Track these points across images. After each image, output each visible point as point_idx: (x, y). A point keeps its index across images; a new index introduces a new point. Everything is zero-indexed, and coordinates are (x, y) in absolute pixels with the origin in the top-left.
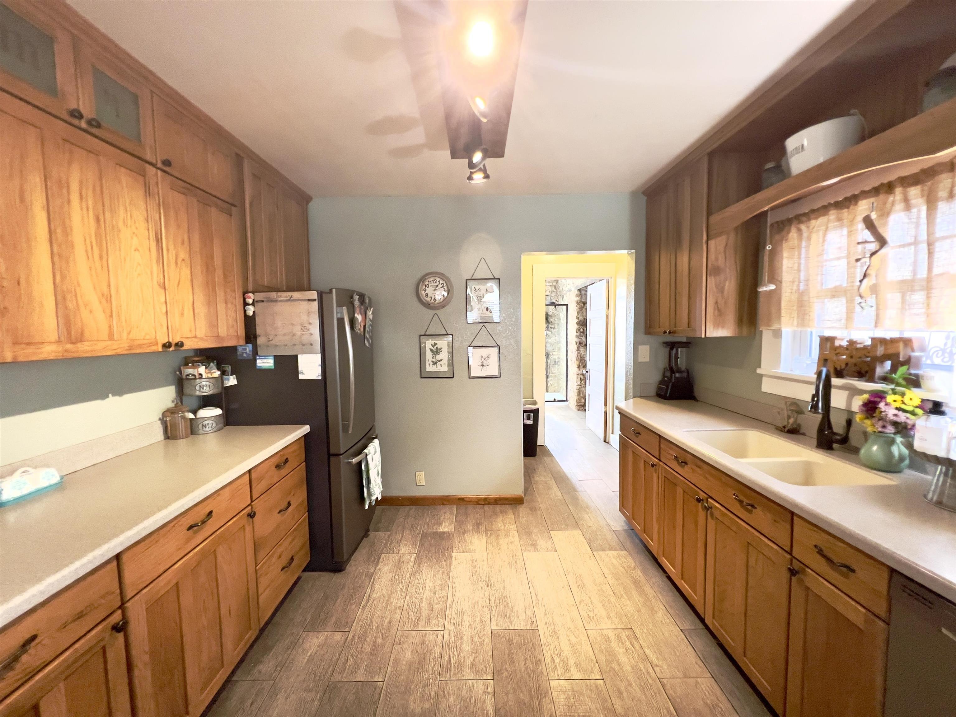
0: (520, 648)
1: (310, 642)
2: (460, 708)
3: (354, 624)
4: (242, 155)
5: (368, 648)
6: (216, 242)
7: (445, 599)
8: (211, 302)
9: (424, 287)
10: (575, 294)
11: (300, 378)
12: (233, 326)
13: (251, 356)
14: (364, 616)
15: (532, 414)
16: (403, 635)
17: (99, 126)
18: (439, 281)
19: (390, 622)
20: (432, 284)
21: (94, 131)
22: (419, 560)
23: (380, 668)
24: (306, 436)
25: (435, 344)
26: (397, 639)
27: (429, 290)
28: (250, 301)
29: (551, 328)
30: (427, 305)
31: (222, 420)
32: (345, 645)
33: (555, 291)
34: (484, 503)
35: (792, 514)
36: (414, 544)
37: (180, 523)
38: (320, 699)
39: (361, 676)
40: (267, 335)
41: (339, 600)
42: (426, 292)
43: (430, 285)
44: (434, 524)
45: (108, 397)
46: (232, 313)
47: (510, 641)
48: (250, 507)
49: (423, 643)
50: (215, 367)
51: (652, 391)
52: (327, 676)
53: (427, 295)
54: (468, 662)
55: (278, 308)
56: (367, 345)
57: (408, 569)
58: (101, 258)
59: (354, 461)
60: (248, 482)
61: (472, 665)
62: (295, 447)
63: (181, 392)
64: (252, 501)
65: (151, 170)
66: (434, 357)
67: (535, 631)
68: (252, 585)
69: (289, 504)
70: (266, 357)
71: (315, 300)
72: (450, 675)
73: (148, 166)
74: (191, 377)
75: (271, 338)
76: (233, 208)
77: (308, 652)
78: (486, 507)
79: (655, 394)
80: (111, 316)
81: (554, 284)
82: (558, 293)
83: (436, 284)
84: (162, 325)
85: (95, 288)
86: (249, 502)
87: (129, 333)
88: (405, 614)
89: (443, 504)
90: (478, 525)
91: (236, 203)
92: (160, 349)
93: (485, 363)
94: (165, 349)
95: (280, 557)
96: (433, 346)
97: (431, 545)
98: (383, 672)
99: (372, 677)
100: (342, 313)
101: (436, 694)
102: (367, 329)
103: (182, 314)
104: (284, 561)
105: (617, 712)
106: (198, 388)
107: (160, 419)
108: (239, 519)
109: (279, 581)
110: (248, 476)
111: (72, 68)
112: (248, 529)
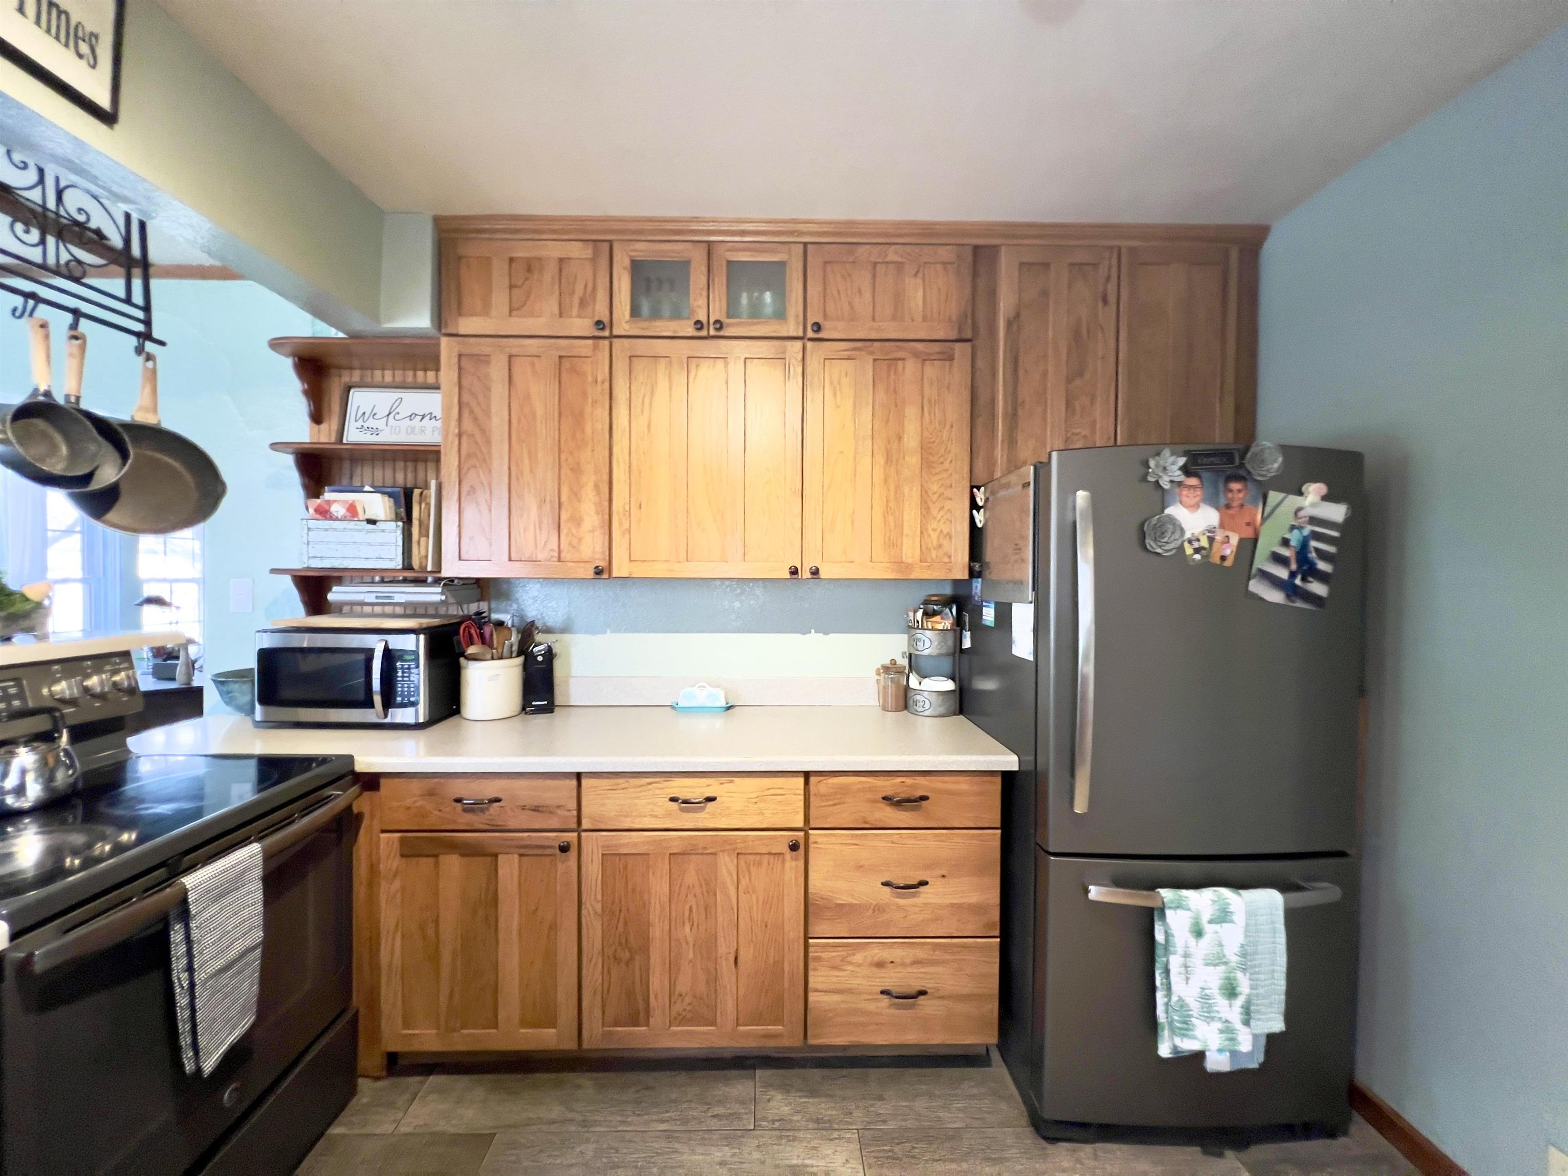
1: (836, 1152)
12: (940, 547)
13: (980, 599)
17: (723, 326)
21: (721, 332)
24: (1006, 776)
28: (981, 501)
37: (659, 785)
40: (990, 563)
46: (938, 526)
48: (800, 834)
55: (998, 508)
60: (801, 792)
64: (807, 827)
65: (794, 346)
68: (794, 961)
69: (923, 884)
70: (988, 603)
71: (1030, 483)
73: (790, 344)
75: (991, 567)
76: (959, 345)
77: (813, 1157)
86: (800, 825)
91: (967, 335)
92: (787, 576)
94: (793, 576)
95: (881, 966)
104: (893, 981)
108: (771, 838)
109: (871, 1007)
110: (801, 781)
111: (703, 280)
112: (792, 866)
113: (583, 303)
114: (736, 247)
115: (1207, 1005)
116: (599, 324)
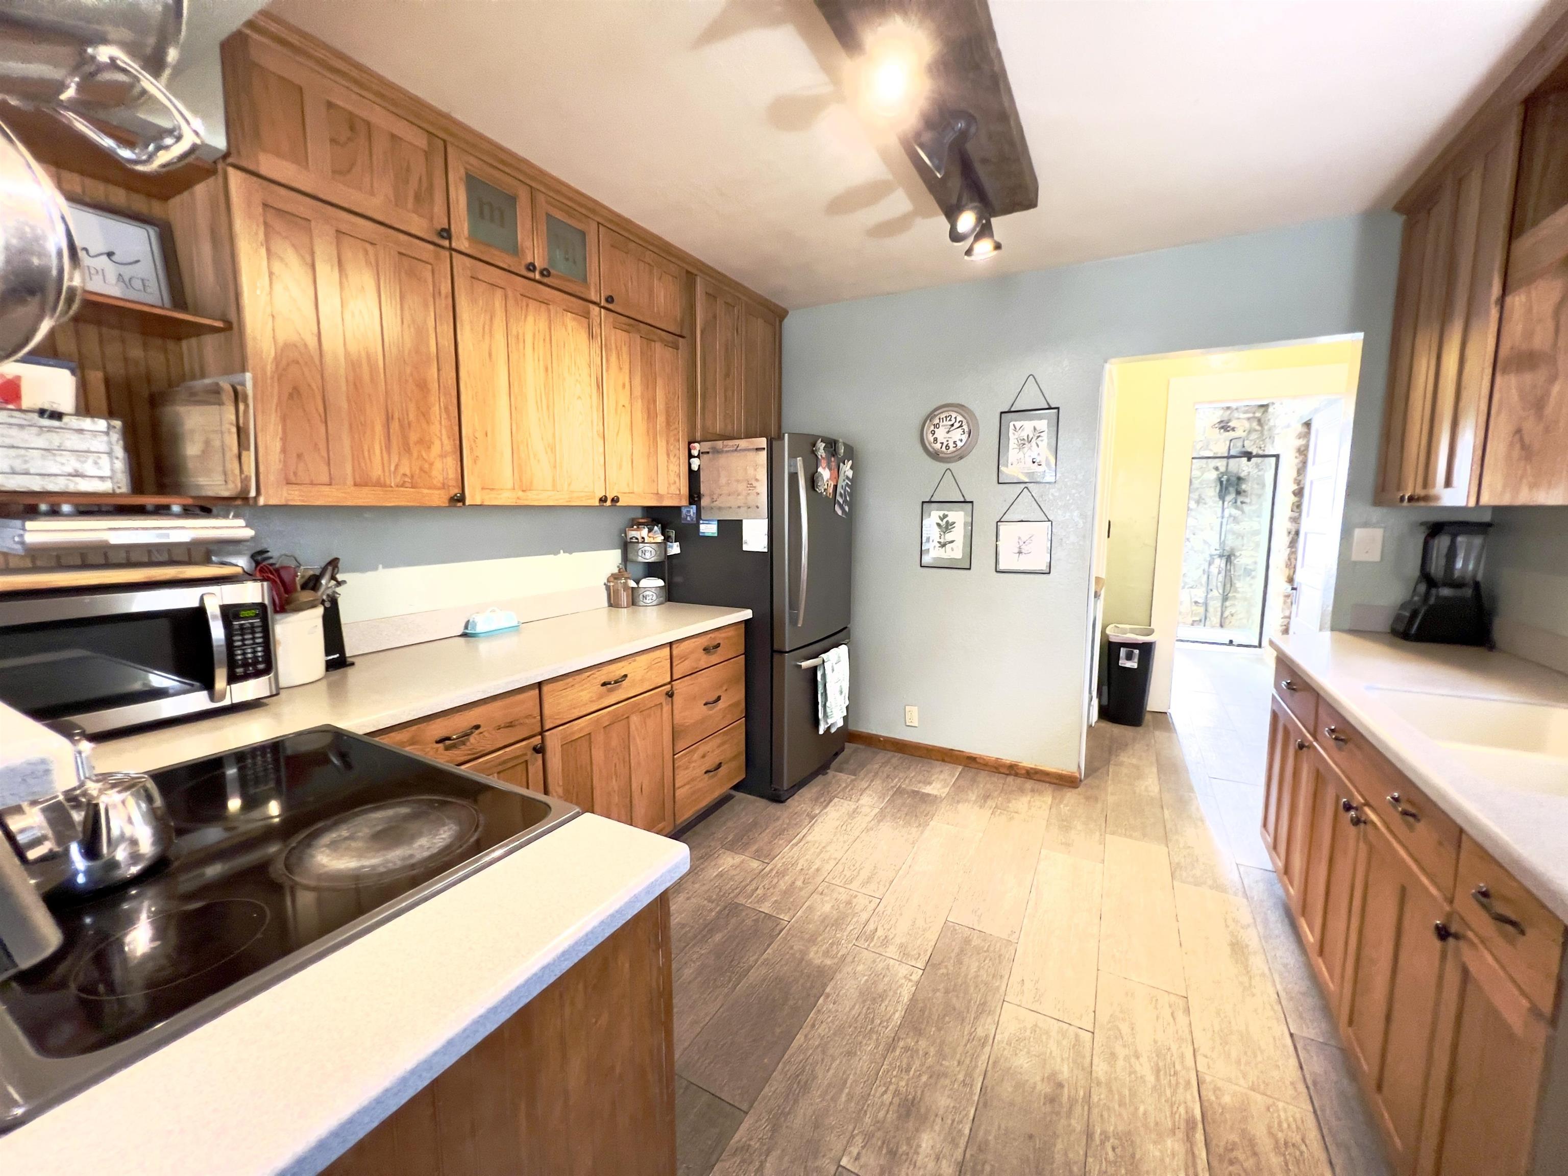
0: (978, 954)
1: (725, 859)
2: (867, 981)
3: (777, 858)
4: (694, 271)
5: (783, 886)
6: (660, 382)
7: (897, 868)
8: (652, 452)
9: (932, 428)
10: (1298, 432)
11: (744, 549)
12: (675, 483)
13: (695, 519)
14: (790, 854)
15: (1137, 652)
16: (828, 887)
17: (549, 275)
18: (956, 418)
19: (818, 870)
20: (945, 423)
21: (545, 280)
22: (881, 816)
23: (790, 909)
24: (747, 622)
25: (945, 516)
26: (820, 889)
27: (941, 434)
28: (695, 453)
29: (1242, 503)
30: (935, 456)
31: (663, 593)
32: (760, 875)
33: (1258, 428)
34: (1008, 772)
35: (1461, 831)
36: (883, 796)
37: (595, 676)
38: (717, 912)
39: (766, 908)
40: (711, 495)
41: (768, 831)
42: (935, 436)
43: (941, 424)
44: (920, 782)
45: (559, 553)
46: (674, 468)
47: (967, 941)
48: (669, 686)
49: (849, 903)
50: (659, 532)
51: (1383, 622)
52: (732, 895)
53: (936, 440)
54: (898, 941)
55: (722, 460)
56: (840, 512)
57: (861, 822)
58: (548, 407)
59: (806, 664)
60: (669, 657)
61: (901, 946)
62: (731, 633)
63: (625, 558)
64: (672, 680)
65: (595, 310)
66: (942, 537)
67: (1012, 944)
68: (668, 773)
69: (719, 698)
70: (709, 521)
71: (764, 449)
72: (869, 945)
73: (592, 306)
74: (634, 540)
75: (715, 497)
76: (681, 339)
77: (721, 867)
78: (1010, 779)
79: (1389, 631)
80: (555, 467)
81: (1258, 415)
82: (1266, 433)
83: (951, 423)
84: (599, 478)
85: (542, 439)
86: (669, 680)
87: (569, 485)
88: (840, 867)
89: (943, 761)
90: (986, 797)
91: (684, 334)
92: (597, 504)
93: (1025, 549)
94: (602, 504)
95: (704, 756)
96: (942, 520)
97: (903, 804)
98: (792, 913)
99: (778, 913)
100: (796, 466)
101: (844, 958)
102: (839, 490)
103: (620, 467)
104: (709, 763)
105: (1094, 1075)
106: (640, 553)
107: (605, 584)
109: (701, 784)
110: (668, 649)
113: (418, 198)
116: (445, 232)
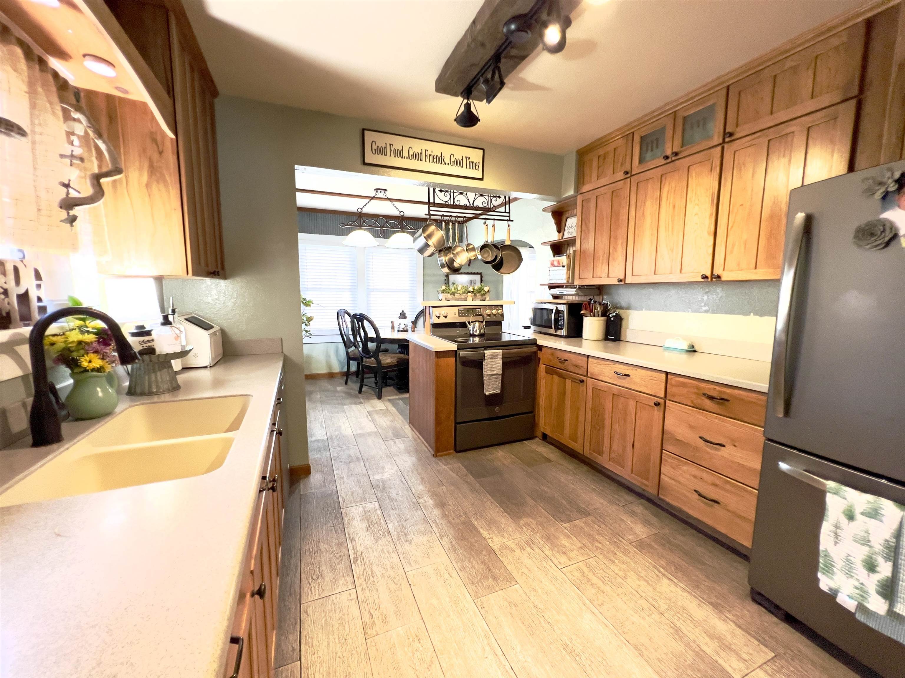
2: (501, 526)
21: (676, 158)
37: (611, 366)
47: (494, 578)
54: (517, 552)
60: (664, 381)
61: (513, 551)
64: (666, 399)
65: (716, 150)
67: (476, 596)
69: (721, 445)
73: (713, 150)
84: (706, 262)
95: (694, 477)
104: (702, 489)
105: (396, 554)
108: (649, 398)
109: (688, 494)
110: (664, 376)
111: (671, 132)
112: (657, 413)
113: (622, 165)
114: (687, 108)
115: (849, 566)
116: (626, 173)
